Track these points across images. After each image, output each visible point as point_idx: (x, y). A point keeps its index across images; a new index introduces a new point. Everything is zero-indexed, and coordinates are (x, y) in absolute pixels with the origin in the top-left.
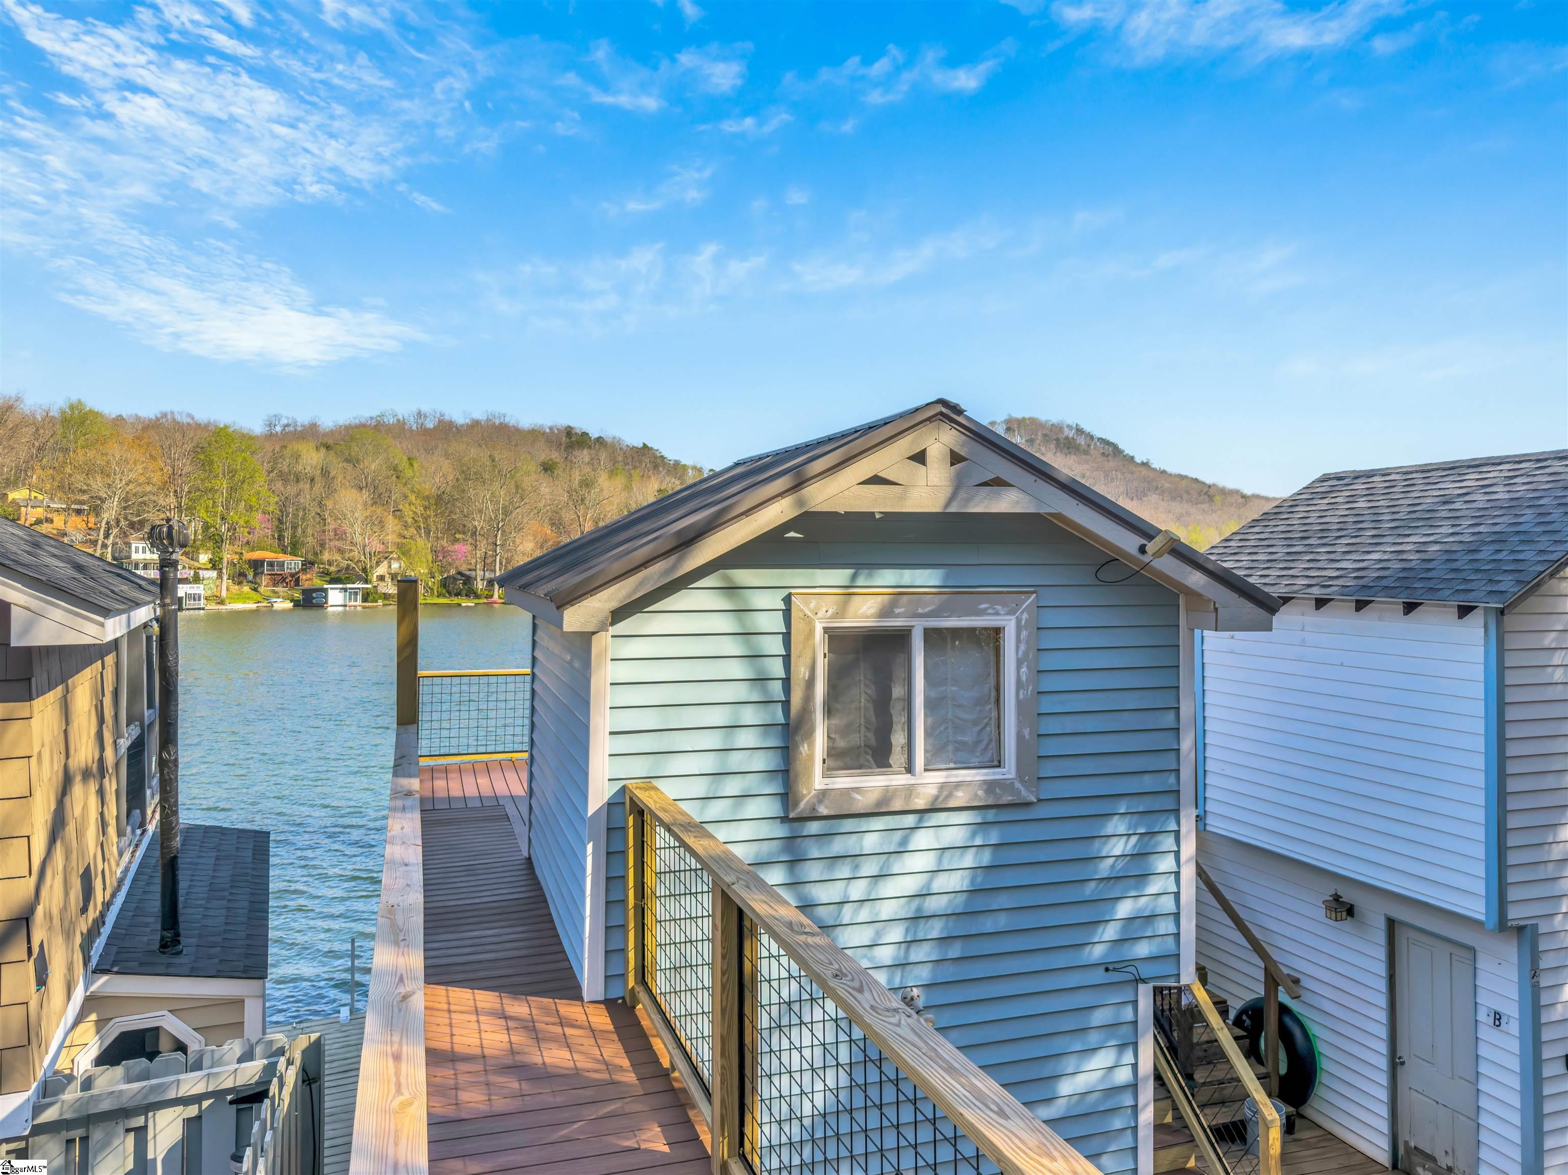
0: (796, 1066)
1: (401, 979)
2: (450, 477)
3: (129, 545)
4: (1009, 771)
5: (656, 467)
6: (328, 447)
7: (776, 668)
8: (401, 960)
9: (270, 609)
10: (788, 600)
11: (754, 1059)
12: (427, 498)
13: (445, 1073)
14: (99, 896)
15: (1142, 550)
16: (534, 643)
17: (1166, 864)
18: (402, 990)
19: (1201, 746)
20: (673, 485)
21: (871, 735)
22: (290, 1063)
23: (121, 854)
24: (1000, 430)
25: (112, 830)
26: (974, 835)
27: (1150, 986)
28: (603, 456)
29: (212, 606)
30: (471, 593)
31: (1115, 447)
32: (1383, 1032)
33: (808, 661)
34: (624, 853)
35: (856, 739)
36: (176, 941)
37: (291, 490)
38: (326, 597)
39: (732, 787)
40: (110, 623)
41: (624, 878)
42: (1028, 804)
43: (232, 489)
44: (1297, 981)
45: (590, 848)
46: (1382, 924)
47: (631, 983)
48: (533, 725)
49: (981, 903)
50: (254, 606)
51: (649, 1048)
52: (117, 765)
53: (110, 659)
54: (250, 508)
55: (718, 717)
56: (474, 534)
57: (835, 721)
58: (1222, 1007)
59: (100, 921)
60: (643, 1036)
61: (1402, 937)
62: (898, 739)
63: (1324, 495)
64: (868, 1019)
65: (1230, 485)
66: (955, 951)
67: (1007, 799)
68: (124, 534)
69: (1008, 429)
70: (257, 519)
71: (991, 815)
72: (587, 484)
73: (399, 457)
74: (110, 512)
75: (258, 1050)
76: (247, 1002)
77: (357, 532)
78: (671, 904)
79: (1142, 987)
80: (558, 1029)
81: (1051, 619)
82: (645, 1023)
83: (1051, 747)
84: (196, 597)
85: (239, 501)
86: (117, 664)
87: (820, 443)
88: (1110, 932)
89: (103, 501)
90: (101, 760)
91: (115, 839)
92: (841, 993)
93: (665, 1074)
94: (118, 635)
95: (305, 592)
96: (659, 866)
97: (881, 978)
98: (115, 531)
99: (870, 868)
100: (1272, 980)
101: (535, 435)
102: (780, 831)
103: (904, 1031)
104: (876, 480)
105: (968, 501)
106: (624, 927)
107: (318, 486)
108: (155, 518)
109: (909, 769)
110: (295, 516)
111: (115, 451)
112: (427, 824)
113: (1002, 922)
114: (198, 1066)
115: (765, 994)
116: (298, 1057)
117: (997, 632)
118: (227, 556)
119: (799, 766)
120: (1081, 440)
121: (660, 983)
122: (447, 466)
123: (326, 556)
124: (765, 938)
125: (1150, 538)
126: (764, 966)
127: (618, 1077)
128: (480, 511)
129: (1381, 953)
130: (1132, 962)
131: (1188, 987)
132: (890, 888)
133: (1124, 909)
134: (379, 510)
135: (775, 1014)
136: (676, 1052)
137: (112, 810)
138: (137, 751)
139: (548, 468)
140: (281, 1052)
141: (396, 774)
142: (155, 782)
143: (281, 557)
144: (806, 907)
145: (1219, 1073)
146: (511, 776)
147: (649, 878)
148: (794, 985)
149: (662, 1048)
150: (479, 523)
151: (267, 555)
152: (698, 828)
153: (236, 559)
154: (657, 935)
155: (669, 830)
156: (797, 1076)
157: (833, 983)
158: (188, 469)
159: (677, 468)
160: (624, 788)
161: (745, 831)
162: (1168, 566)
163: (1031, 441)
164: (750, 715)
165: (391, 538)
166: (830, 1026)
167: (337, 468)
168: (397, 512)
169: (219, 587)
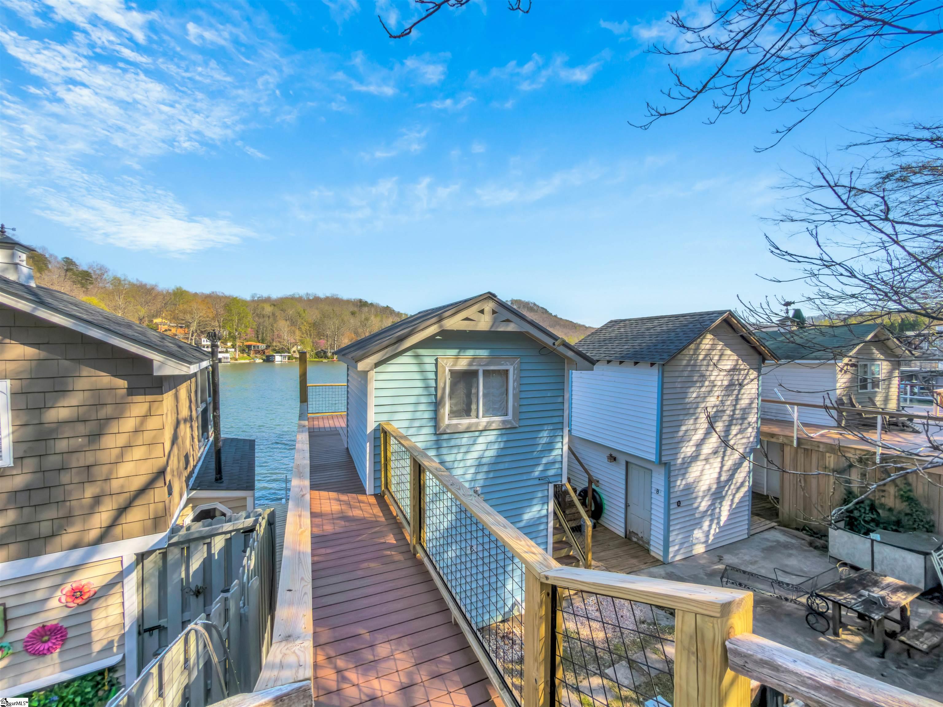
0: (438, 514)
1: (302, 490)
2: (318, 317)
3: (201, 339)
4: (510, 417)
5: (391, 314)
6: (274, 305)
7: (433, 383)
8: (302, 483)
9: (254, 363)
10: (436, 360)
11: (424, 512)
12: (310, 324)
13: (317, 520)
14: (192, 463)
15: (554, 344)
16: (348, 374)
17: (559, 445)
18: (302, 493)
19: (570, 408)
20: (397, 320)
21: (464, 406)
22: (263, 518)
23: (200, 448)
24: (509, 303)
25: (196, 440)
26: (497, 438)
27: (553, 484)
28: (373, 310)
29: (233, 361)
30: (326, 357)
31: (546, 310)
32: (623, 496)
33: (443, 381)
34: (380, 446)
35: (459, 407)
36: (221, 478)
37: (261, 320)
38: (275, 358)
39: (417, 424)
40: (192, 367)
41: (380, 454)
42: (515, 428)
43: (239, 320)
44: (598, 481)
45: (368, 444)
46: (624, 463)
47: (383, 488)
48: (348, 403)
49: (500, 460)
50: (248, 361)
51: (389, 509)
52: (197, 417)
53: (193, 380)
54: (246, 327)
55: (413, 400)
56: (327, 336)
57: (453, 401)
58: (575, 490)
59: (192, 472)
60: (387, 506)
61: (630, 466)
62: (474, 407)
63: (610, 327)
64: (462, 498)
65: (582, 323)
66: (491, 475)
67: (509, 426)
68: (199, 335)
69: (512, 303)
70: (249, 330)
71: (504, 432)
72: (367, 319)
73: (300, 308)
74: (193, 327)
75: (252, 515)
76: (248, 499)
77: (286, 336)
78: (396, 463)
79: (550, 485)
80: (358, 504)
81: (525, 367)
82: (388, 501)
83: (524, 409)
84: (227, 358)
85: (241, 324)
86: (196, 381)
87: (448, 306)
88: (540, 468)
89: (190, 323)
90: (191, 416)
91: (197, 443)
92: (453, 490)
93: (395, 518)
94: (196, 371)
95: (267, 356)
96: (392, 450)
97: (467, 485)
98: (195, 334)
99: (463, 450)
100: (590, 481)
101: (348, 302)
102: (434, 438)
103: (474, 502)
104: (467, 319)
105: (497, 327)
106: (380, 470)
107: (271, 320)
108: (209, 329)
109: (477, 417)
110: (263, 329)
111: (194, 305)
112: (310, 436)
113: (506, 466)
114: (230, 521)
115: (428, 491)
116: (266, 516)
117: (507, 371)
118: (238, 344)
119: (440, 416)
120: (535, 308)
121: (393, 488)
122: (317, 312)
123: (274, 344)
124: (428, 473)
125: (556, 340)
126: (428, 482)
127: (379, 519)
128: (329, 328)
129: (624, 472)
130: (547, 477)
131: (565, 484)
132: (469, 456)
133: (544, 461)
134: (293, 328)
135: (431, 498)
136: (398, 511)
137: (196, 434)
138: (205, 412)
139: (353, 314)
140: (260, 515)
141: (299, 420)
142: (212, 423)
143: (258, 344)
144: (442, 463)
145: (573, 510)
146: (341, 420)
147: (389, 454)
148: (438, 488)
149: (394, 509)
150: (329, 333)
151: (253, 343)
152: (405, 437)
153: (241, 345)
154: (391, 473)
155: (395, 438)
156: (438, 517)
157: (450, 487)
158: (222, 312)
159: (399, 314)
160: (380, 424)
161: (422, 438)
162: (562, 349)
163: (519, 308)
164: (424, 400)
165: (298, 338)
166: (449, 501)
167: (278, 313)
168: (300, 329)
169: (235, 354)
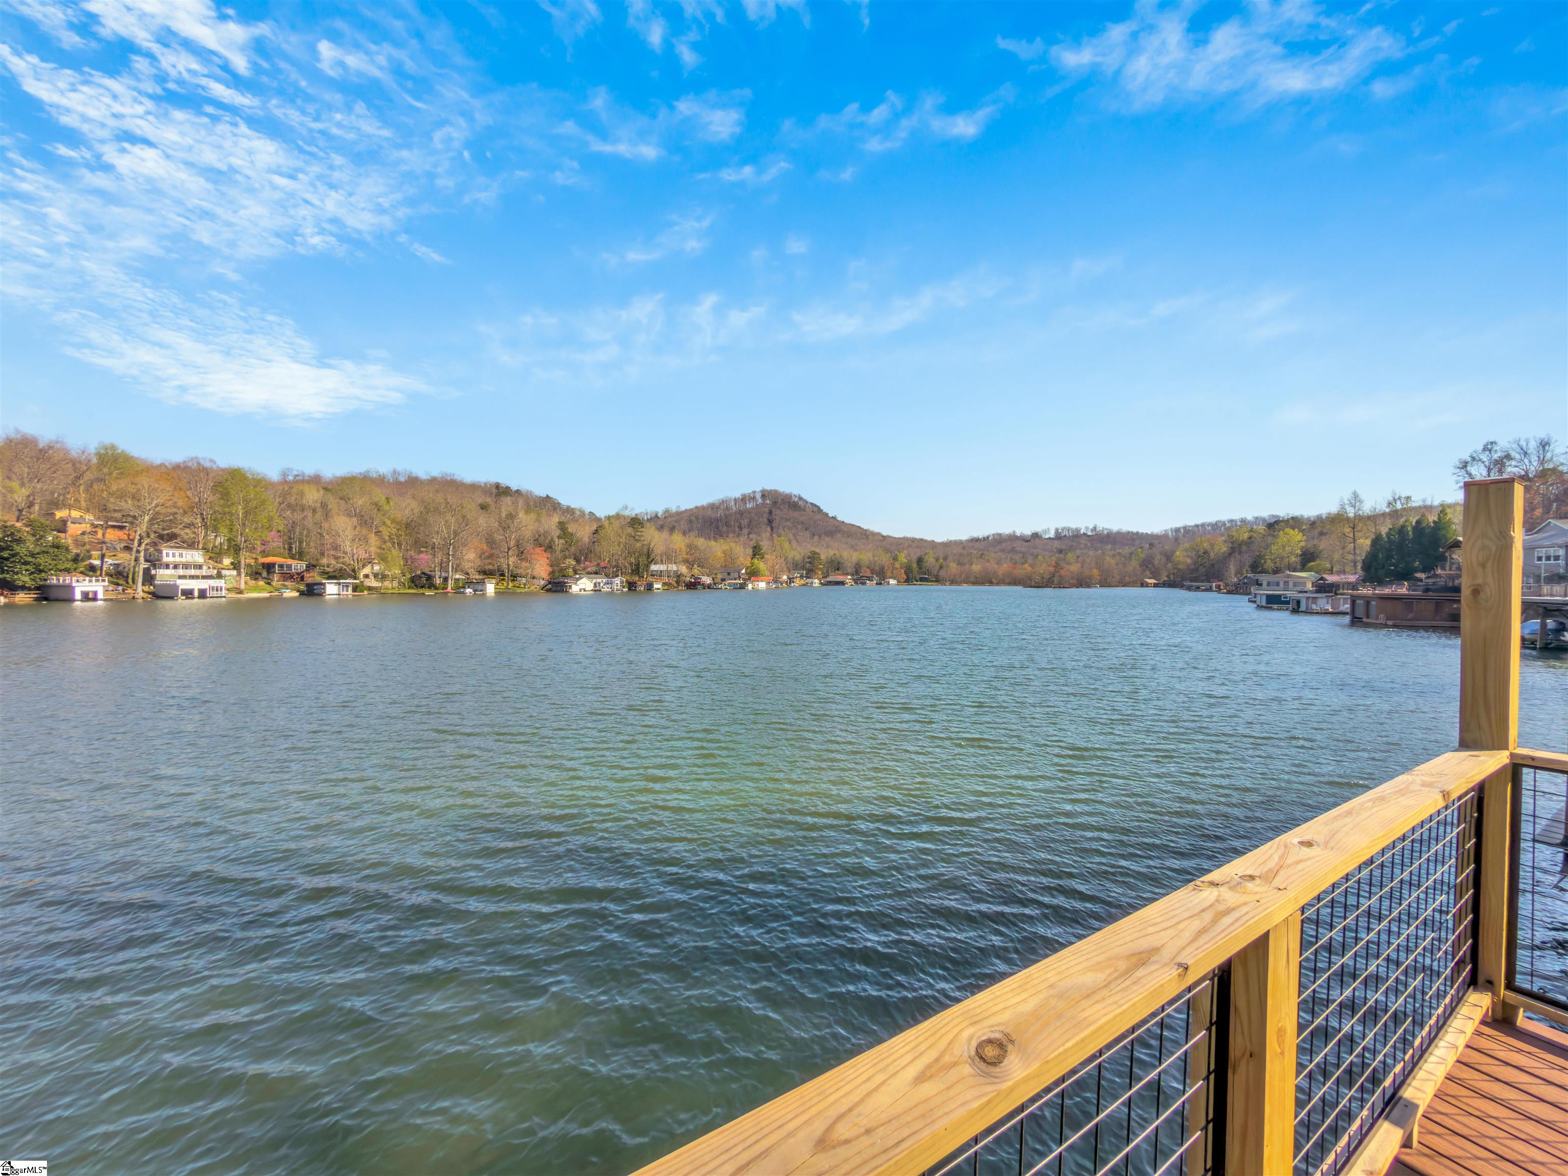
2: (416, 511)
3: (160, 552)
5: (555, 509)
6: (327, 490)
9: (281, 599)
12: (399, 523)
28: (521, 502)
29: (233, 595)
30: (432, 586)
37: (298, 516)
38: (324, 589)
43: (246, 514)
50: (268, 595)
54: (263, 527)
56: (433, 548)
70: (270, 536)
72: (511, 516)
73: (379, 496)
77: (348, 545)
84: (219, 589)
95: (308, 585)
98: (147, 541)
101: (474, 487)
107: (319, 516)
110: (301, 533)
111: (144, 482)
118: (245, 561)
122: (414, 504)
123: (325, 561)
128: (438, 533)
134: (364, 531)
139: (483, 507)
143: (290, 561)
150: (436, 540)
151: (278, 560)
153: (252, 562)
158: (211, 498)
165: (373, 549)
167: (333, 502)
168: (378, 533)
169: (238, 582)
